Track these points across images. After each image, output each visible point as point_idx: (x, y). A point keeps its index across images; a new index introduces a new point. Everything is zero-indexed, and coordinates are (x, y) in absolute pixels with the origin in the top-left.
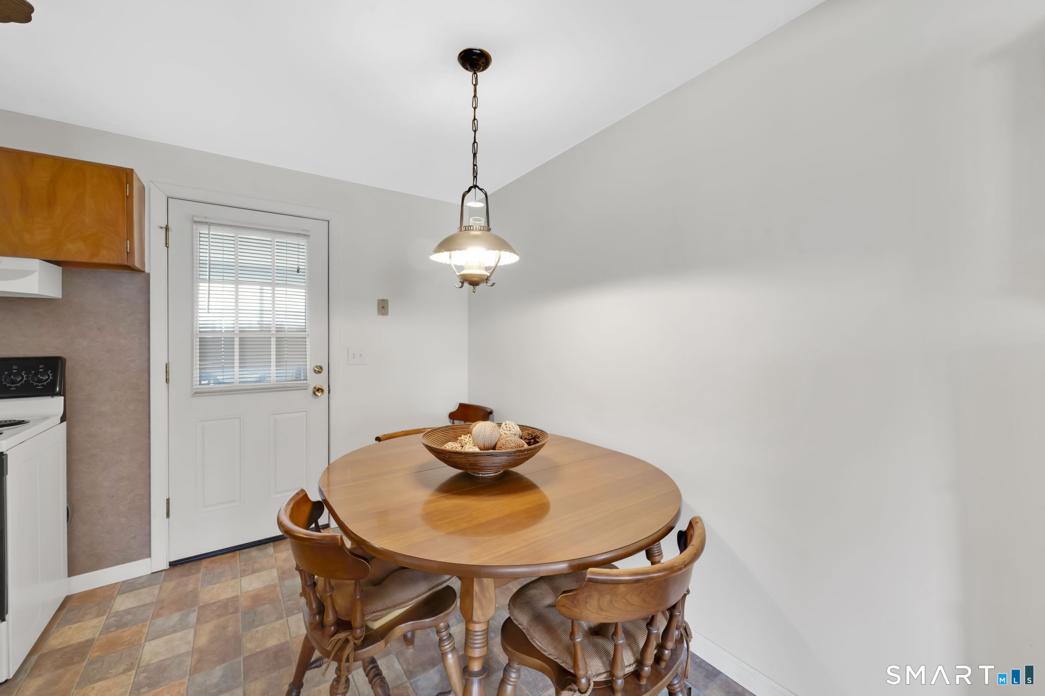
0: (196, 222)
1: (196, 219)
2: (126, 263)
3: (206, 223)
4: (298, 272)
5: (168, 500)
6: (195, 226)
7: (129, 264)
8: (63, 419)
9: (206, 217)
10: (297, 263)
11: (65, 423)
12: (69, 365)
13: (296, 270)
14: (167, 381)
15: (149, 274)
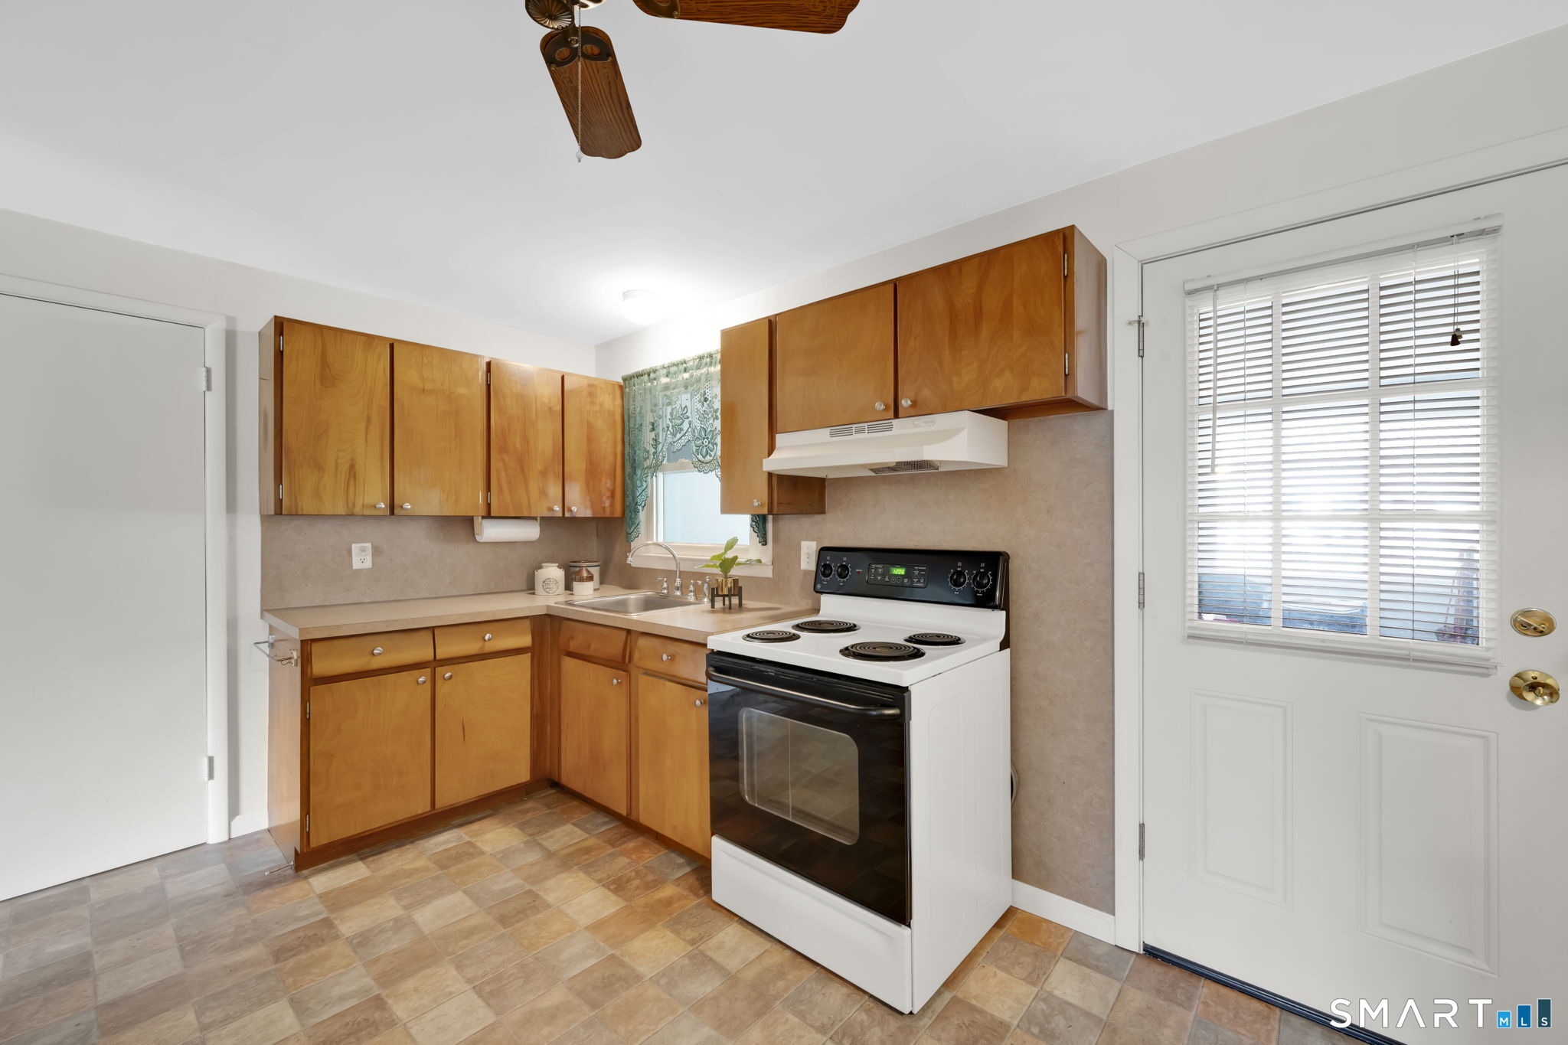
0: (1190, 293)
1: (1189, 287)
2: (1063, 395)
3: (1209, 288)
4: (1455, 341)
5: (1142, 827)
6: (1189, 302)
7: (1069, 396)
8: (1005, 644)
9: (1209, 276)
10: (1450, 320)
11: (1008, 651)
12: (1013, 565)
13: (1449, 339)
14: (1142, 604)
15: (1112, 412)
